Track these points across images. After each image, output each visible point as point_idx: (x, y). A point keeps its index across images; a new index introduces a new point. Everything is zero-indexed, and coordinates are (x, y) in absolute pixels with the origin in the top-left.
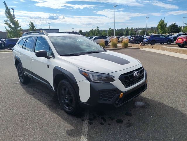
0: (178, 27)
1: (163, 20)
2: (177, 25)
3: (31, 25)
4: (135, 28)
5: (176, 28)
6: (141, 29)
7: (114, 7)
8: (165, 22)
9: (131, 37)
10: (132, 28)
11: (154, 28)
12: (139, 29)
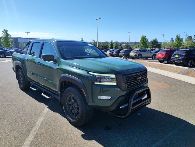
0: (158, 43)
1: (144, 35)
2: (158, 41)
3: (5, 32)
4: (120, 42)
5: (157, 44)
6: (125, 43)
7: (97, 19)
8: (147, 38)
9: (114, 50)
10: (116, 42)
11: (137, 42)
12: (123, 43)
